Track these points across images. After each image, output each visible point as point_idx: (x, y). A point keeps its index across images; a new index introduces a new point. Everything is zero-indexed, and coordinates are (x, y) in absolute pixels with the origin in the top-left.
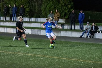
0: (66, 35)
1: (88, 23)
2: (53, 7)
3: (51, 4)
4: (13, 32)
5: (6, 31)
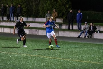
0: (64, 35)
2: (51, 6)
3: (48, 4)
5: (4, 31)
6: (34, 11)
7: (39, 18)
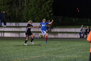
0: (63, 36)
1: (82, 25)
4: (10, 36)
5: (4, 35)
6: (17, 17)
7: (23, 23)
